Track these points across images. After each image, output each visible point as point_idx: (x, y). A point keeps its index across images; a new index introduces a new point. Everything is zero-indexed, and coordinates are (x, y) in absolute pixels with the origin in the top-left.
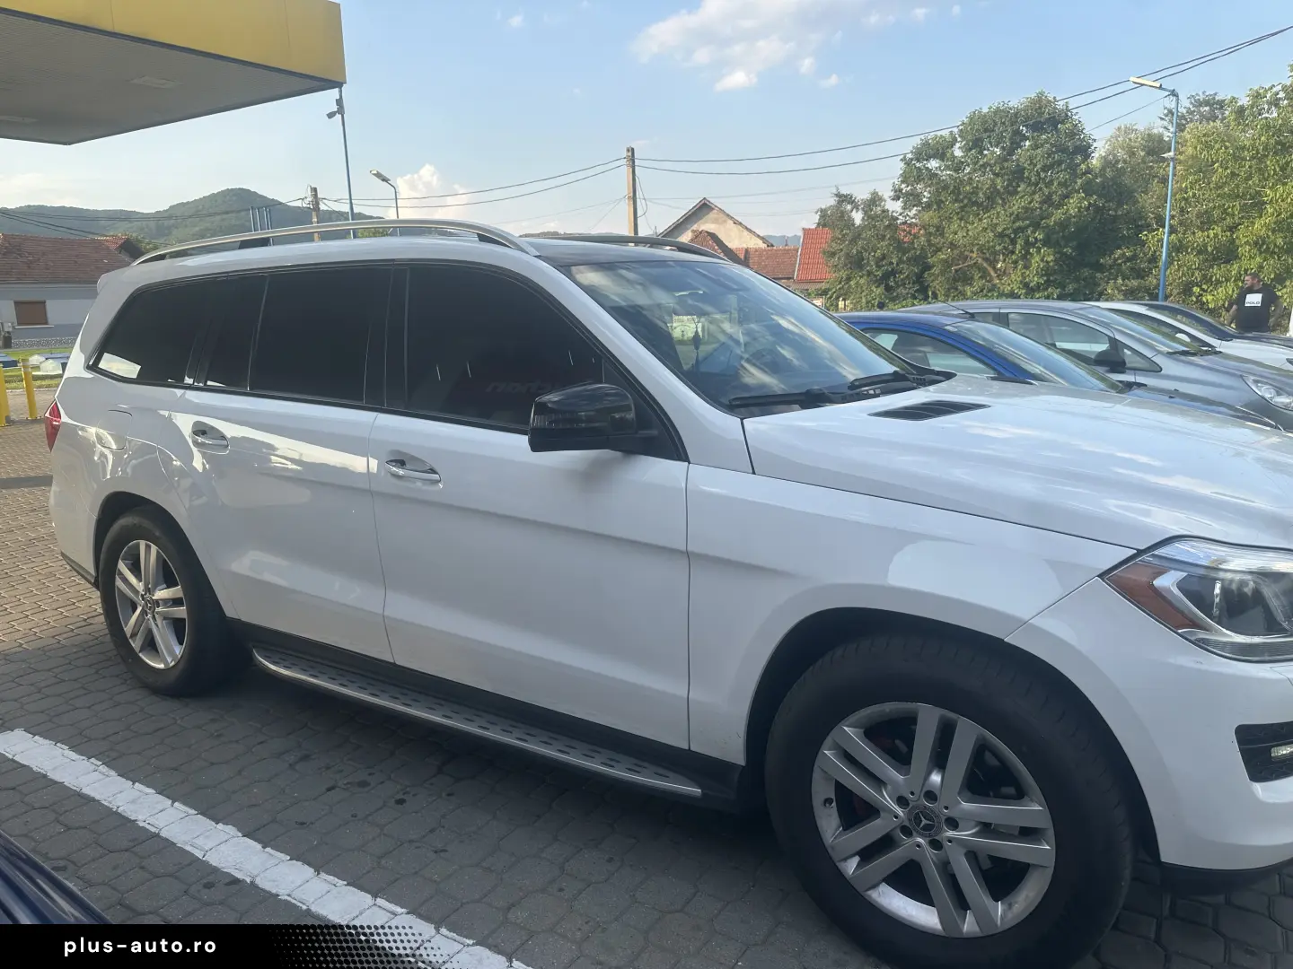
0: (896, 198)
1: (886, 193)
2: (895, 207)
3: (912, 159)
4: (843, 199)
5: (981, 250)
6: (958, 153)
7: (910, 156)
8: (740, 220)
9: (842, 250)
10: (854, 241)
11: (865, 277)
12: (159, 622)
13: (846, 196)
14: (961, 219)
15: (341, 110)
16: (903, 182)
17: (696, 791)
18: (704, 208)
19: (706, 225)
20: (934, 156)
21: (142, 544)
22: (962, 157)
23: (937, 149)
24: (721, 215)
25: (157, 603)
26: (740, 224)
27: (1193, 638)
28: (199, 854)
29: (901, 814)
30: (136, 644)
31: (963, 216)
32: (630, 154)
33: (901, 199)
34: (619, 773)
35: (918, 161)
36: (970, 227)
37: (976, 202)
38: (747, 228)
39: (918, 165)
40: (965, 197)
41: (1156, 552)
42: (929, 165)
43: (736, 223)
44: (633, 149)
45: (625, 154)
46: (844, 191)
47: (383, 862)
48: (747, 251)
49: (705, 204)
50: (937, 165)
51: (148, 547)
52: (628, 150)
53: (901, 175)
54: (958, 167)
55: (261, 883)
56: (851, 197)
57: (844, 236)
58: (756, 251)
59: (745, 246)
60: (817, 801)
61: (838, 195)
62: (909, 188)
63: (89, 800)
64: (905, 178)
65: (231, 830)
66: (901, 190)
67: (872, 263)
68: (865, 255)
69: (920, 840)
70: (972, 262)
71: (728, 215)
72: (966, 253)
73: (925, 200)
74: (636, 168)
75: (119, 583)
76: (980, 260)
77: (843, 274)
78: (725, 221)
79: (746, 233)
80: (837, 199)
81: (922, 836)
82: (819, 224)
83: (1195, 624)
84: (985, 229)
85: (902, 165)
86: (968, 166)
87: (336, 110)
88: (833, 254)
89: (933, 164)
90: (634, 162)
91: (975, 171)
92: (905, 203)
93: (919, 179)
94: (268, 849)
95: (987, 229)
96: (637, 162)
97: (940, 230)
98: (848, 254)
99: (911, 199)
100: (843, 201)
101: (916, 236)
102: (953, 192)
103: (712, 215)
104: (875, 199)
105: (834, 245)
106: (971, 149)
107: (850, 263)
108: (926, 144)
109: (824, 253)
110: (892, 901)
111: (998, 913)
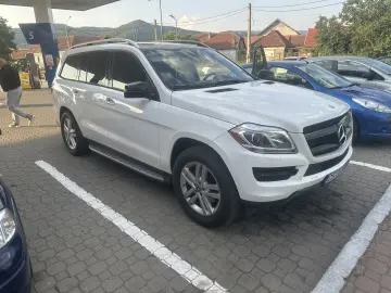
0: (340, 18)
1: (337, 16)
2: (339, 21)
3: (347, 4)
4: (322, 18)
5: (368, 35)
9: (320, 36)
10: (325, 33)
11: (328, 45)
12: (71, 137)
16: (342, 12)
17: (162, 179)
20: (355, 2)
24: (283, 24)
25: (71, 133)
27: (245, 147)
28: (66, 187)
29: (195, 187)
30: (68, 143)
31: (363, 24)
34: (149, 175)
35: (349, 4)
37: (369, 19)
39: (349, 6)
40: (364, 17)
41: (241, 126)
42: (353, 6)
44: (250, 4)
45: (248, 6)
46: (322, 16)
48: (290, 36)
49: (277, 21)
50: (356, 6)
53: (342, 9)
54: (363, 6)
55: (75, 194)
56: (325, 18)
57: (322, 31)
58: (294, 36)
59: (290, 34)
60: (182, 185)
61: (320, 17)
62: (345, 14)
64: (344, 11)
66: (342, 15)
68: (328, 38)
69: (199, 193)
71: (285, 24)
72: (363, 37)
73: (350, 18)
74: (251, 10)
75: (64, 129)
76: (367, 39)
77: (321, 44)
78: (284, 27)
82: (315, 27)
83: (246, 143)
85: (343, 6)
86: (367, 6)
88: (317, 37)
90: (251, 8)
92: (343, 19)
95: (371, 28)
97: (354, 29)
98: (322, 37)
99: (345, 18)
101: (346, 31)
102: (360, 15)
103: (279, 24)
104: (334, 18)
105: (318, 34)
107: (323, 40)
109: (314, 37)
110: (196, 207)
111: (213, 210)
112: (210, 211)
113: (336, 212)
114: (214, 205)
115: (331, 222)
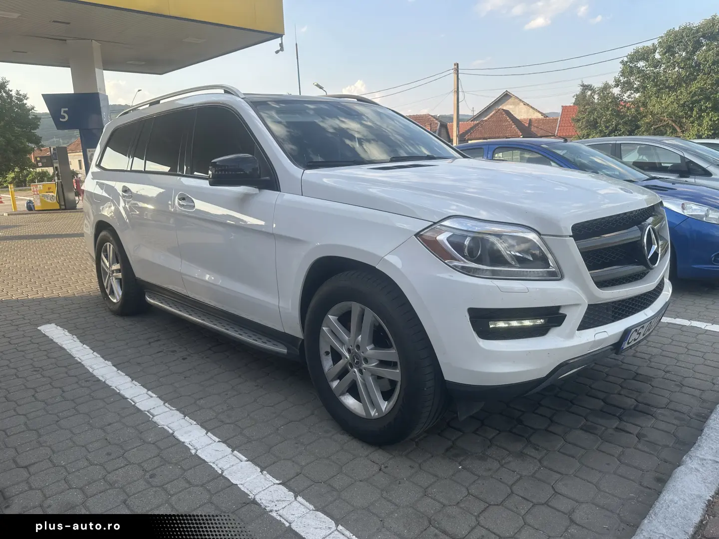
0: (617, 86)
1: (612, 82)
2: (616, 91)
3: (627, 62)
4: (586, 87)
5: (670, 115)
6: (657, 56)
7: (626, 59)
8: (528, 103)
9: (584, 118)
10: (591, 112)
11: (599, 134)
12: (114, 280)
13: (588, 86)
14: (657, 97)
15: (282, 49)
16: (621, 76)
17: (285, 351)
18: (506, 96)
19: (506, 107)
20: (643, 59)
21: (108, 243)
22: (660, 59)
23: (644, 55)
24: (517, 100)
25: (113, 271)
26: (528, 105)
27: (451, 265)
28: (91, 370)
29: (348, 357)
30: (108, 291)
31: (658, 96)
32: (456, 67)
33: (620, 86)
34: (259, 343)
35: (631, 62)
36: (663, 102)
37: (669, 86)
38: (531, 107)
39: (631, 65)
40: (661, 84)
41: (442, 223)
42: (639, 65)
43: (525, 104)
44: (458, 64)
45: (453, 67)
46: (586, 83)
47: (161, 379)
48: (530, 120)
49: (507, 94)
50: (644, 64)
51: (110, 245)
52: (455, 65)
53: (621, 72)
54: (657, 64)
55: (107, 382)
56: (591, 86)
57: (586, 109)
58: (536, 120)
59: (530, 117)
60: (322, 352)
61: (583, 86)
62: (626, 79)
63: (62, 349)
64: (623, 73)
65: (109, 363)
66: (620, 81)
67: (603, 125)
68: (599, 120)
69: (355, 370)
70: (665, 123)
71: (520, 100)
72: (661, 118)
73: (635, 86)
74: (459, 74)
75: (102, 263)
76: (670, 122)
77: (585, 132)
78: (519, 104)
79: (531, 110)
80: (582, 88)
81: (356, 368)
82: (574, 103)
83: (453, 258)
84: (672, 103)
85: (621, 66)
86: (664, 64)
87: (279, 49)
88: (578, 121)
89: (641, 64)
90: (458, 71)
91: (668, 67)
92: (622, 88)
93: (631, 73)
94: (119, 371)
95: (674, 102)
96: (460, 71)
97: (645, 105)
98: (588, 120)
99: (627, 86)
100: (586, 89)
101: (628, 109)
102: (653, 81)
103: (510, 100)
104: (606, 87)
105: (580, 115)
106: (665, 53)
107: (590, 125)
108: (637, 52)
109: (573, 120)
110: (350, 401)
111: (384, 406)
112: (379, 409)
113: (644, 410)
114: (387, 396)
115: (636, 430)
